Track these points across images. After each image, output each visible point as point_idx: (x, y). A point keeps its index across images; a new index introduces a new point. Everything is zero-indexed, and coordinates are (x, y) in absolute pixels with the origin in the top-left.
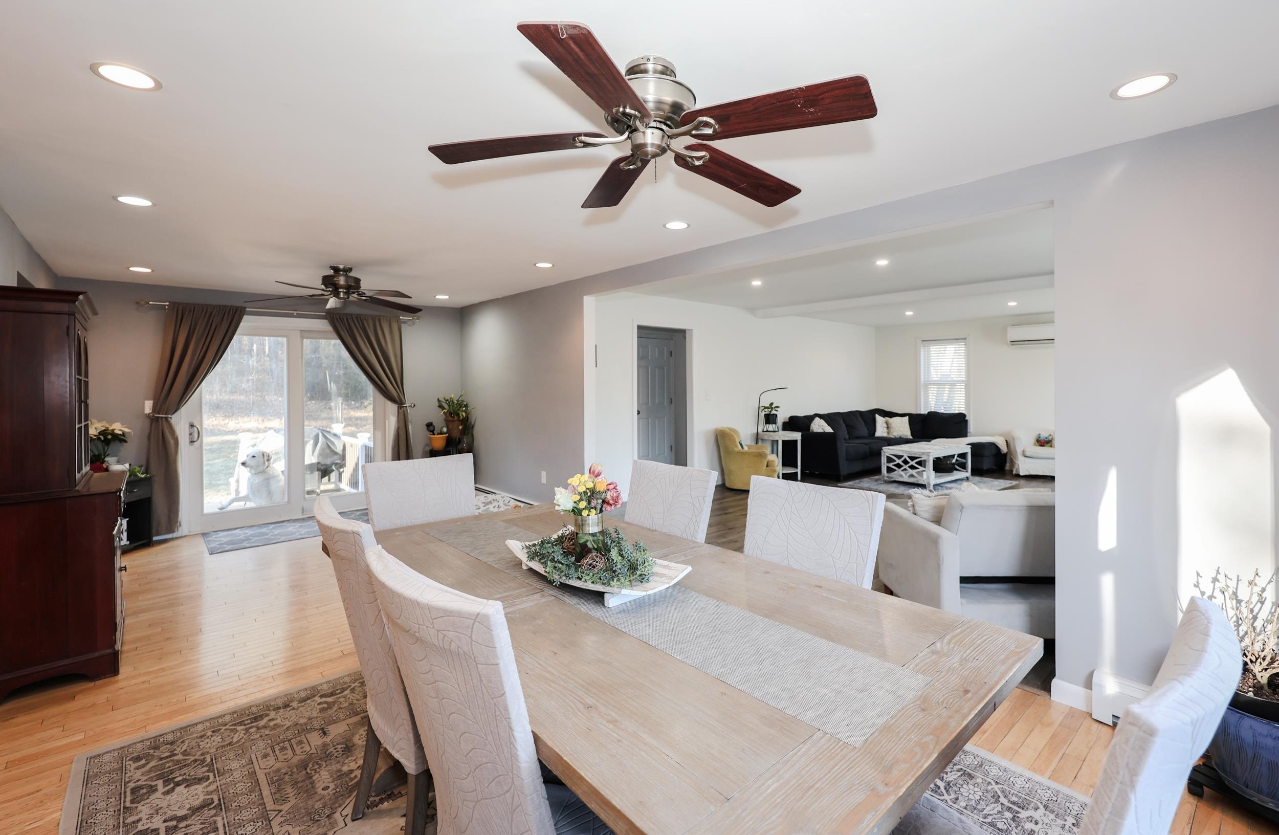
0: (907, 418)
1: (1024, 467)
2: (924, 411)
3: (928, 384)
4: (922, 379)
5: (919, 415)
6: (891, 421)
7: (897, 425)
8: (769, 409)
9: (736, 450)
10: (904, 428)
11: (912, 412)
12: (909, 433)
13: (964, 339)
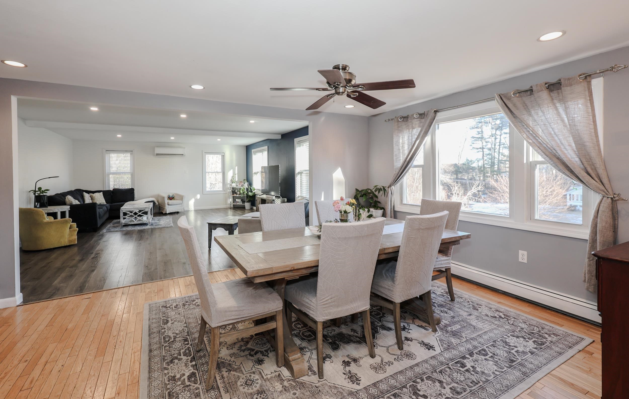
0: (102, 193)
1: (168, 209)
2: (111, 189)
3: (109, 175)
4: (106, 172)
5: (109, 191)
6: (92, 196)
7: (96, 197)
8: (39, 192)
9: (45, 221)
10: (101, 199)
11: (105, 190)
12: (105, 201)
13: (131, 152)
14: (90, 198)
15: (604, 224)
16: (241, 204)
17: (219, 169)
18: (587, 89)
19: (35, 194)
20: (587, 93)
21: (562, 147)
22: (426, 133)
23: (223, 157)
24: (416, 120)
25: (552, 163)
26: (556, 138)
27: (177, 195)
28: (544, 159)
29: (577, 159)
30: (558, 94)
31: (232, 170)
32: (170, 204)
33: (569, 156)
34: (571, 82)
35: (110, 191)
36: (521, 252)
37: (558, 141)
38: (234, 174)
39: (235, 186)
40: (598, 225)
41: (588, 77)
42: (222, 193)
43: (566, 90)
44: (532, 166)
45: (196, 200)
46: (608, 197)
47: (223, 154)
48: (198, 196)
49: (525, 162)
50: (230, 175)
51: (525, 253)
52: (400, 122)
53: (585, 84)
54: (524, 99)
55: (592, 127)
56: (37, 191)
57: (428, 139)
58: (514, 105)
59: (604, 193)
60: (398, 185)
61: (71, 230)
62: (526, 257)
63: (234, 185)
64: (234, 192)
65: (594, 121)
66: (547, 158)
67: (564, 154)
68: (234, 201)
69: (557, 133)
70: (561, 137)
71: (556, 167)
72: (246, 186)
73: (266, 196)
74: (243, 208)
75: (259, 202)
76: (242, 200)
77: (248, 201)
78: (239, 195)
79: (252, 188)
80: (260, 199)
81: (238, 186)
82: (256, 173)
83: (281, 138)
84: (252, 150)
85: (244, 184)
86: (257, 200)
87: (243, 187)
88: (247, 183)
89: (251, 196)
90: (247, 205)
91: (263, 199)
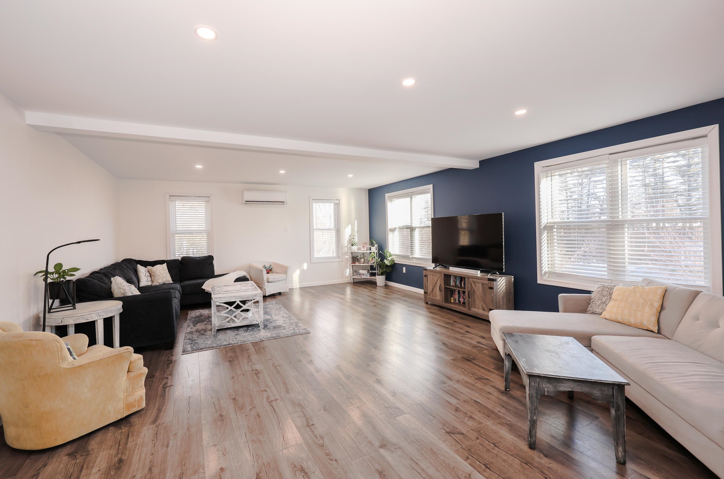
0: (165, 265)
1: (268, 289)
3: (173, 234)
4: (171, 230)
5: (175, 261)
6: (152, 270)
7: (158, 273)
8: (57, 276)
9: (65, 365)
10: (165, 275)
11: (169, 259)
12: (170, 278)
13: (207, 198)
14: (148, 274)
16: (368, 277)
17: (331, 224)
19: (45, 280)
23: (337, 205)
27: (277, 265)
31: (350, 226)
32: (270, 280)
35: (177, 260)
38: (353, 230)
39: (356, 251)
42: (338, 260)
45: (303, 272)
47: (338, 202)
48: (305, 266)
50: (347, 232)
56: (52, 273)
61: (132, 374)
63: (355, 249)
64: (355, 259)
68: (355, 272)
72: (374, 249)
73: (454, 270)
74: (373, 284)
75: (436, 279)
76: (370, 271)
77: (381, 273)
78: (364, 263)
79: (388, 254)
80: (438, 275)
81: (362, 249)
82: (393, 230)
83: (477, 166)
84: (387, 195)
85: (372, 247)
86: (428, 275)
87: (369, 251)
88: (376, 245)
89: (387, 266)
90: (380, 280)
91: (450, 275)
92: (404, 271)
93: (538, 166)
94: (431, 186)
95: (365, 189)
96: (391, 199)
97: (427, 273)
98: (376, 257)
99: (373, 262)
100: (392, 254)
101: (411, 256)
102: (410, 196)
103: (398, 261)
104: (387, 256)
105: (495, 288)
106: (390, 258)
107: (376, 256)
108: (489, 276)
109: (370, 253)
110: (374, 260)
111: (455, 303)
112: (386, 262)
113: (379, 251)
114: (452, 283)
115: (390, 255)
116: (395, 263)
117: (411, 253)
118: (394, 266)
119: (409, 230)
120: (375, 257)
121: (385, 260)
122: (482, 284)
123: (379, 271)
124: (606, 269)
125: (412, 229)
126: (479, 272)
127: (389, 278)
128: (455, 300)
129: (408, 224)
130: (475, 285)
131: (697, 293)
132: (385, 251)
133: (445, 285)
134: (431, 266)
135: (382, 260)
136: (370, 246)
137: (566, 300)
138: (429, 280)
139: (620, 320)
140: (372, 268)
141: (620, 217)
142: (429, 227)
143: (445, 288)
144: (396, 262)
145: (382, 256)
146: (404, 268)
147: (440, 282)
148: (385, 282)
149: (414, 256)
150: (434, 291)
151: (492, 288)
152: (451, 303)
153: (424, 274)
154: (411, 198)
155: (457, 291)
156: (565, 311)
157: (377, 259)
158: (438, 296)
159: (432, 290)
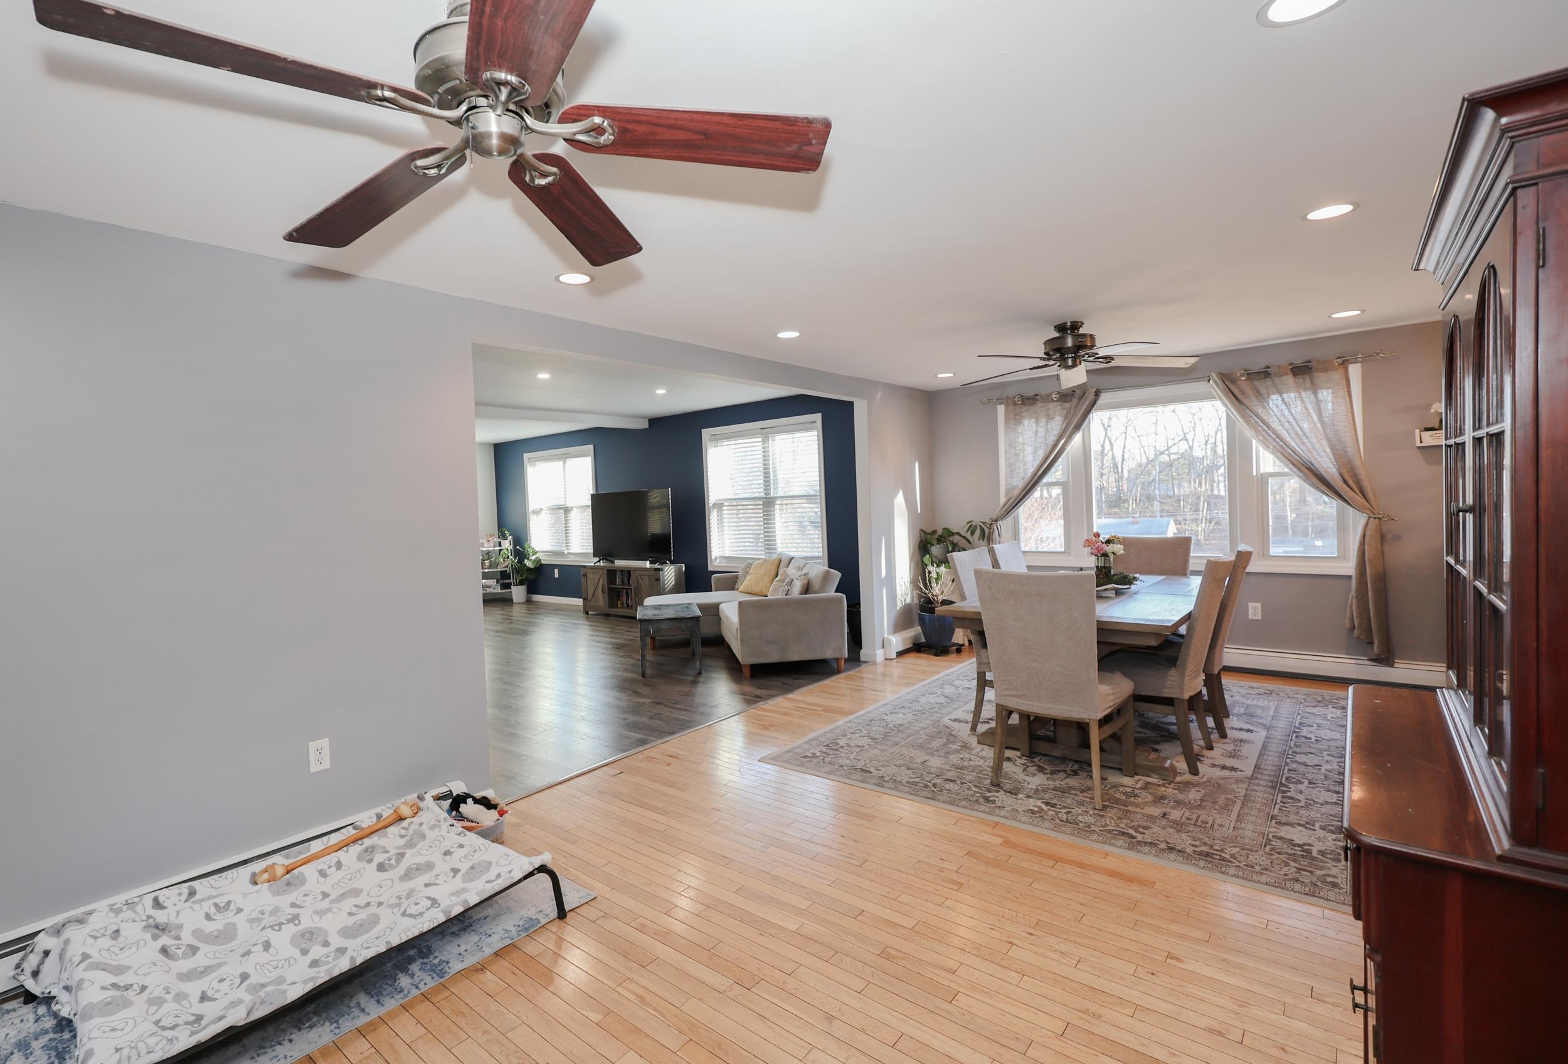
15: (1374, 552)
16: (498, 590)
18: (1344, 377)
20: (1344, 382)
21: (1314, 453)
22: (1078, 427)
24: (1055, 403)
25: (1301, 474)
26: (1306, 441)
28: (1290, 469)
29: (1334, 470)
30: (1304, 381)
33: (1324, 465)
34: (1326, 366)
36: (1251, 605)
37: (1309, 444)
40: (1366, 554)
41: (1345, 363)
43: (1320, 377)
44: (1263, 479)
46: (1375, 518)
49: (1254, 474)
51: (1259, 605)
52: (1017, 407)
53: (1341, 370)
54: (1256, 383)
55: (1352, 427)
57: (1078, 438)
58: (1242, 391)
59: (1370, 513)
60: (1010, 519)
62: (1259, 612)
65: (1354, 420)
66: (1295, 469)
67: (1318, 462)
69: (1308, 435)
70: (1314, 440)
71: (1307, 480)
72: (507, 544)
73: (620, 563)
74: (507, 601)
75: (597, 578)
76: (501, 582)
77: (520, 582)
78: (489, 568)
79: (530, 551)
80: (600, 572)
81: (485, 545)
82: (538, 512)
83: (647, 426)
84: (526, 456)
85: (502, 541)
86: (588, 574)
87: (498, 548)
88: (510, 538)
89: (529, 569)
90: (518, 593)
91: (616, 570)
92: (556, 576)
93: (706, 433)
94: (591, 447)
95: (489, 444)
96: (533, 461)
97: (586, 570)
98: (511, 557)
99: (506, 564)
100: (537, 550)
101: (566, 552)
102: (564, 458)
103: (545, 560)
104: (529, 554)
105: (661, 579)
106: (533, 558)
107: (510, 555)
108: (656, 566)
109: (500, 550)
110: (509, 562)
111: (622, 607)
112: (527, 563)
113: (515, 546)
114: (618, 581)
115: (535, 553)
116: (542, 565)
117: (567, 546)
118: (541, 569)
119: (562, 511)
120: (508, 557)
121: (526, 560)
122: (649, 576)
123: (516, 579)
124: (763, 553)
125: (567, 510)
126: (648, 562)
127: (532, 589)
128: (622, 604)
129: (561, 502)
130: (642, 579)
131: (792, 558)
132: (526, 545)
133: (608, 584)
134: (592, 562)
135: (521, 561)
136: (499, 540)
137: (718, 579)
138: (589, 581)
139: (750, 591)
140: (504, 575)
141: (772, 494)
142: (588, 506)
143: (609, 588)
144: (543, 562)
145: (520, 552)
146: (556, 571)
147: (603, 581)
148: (527, 597)
149: (570, 551)
150: (596, 594)
151: (658, 580)
152: (617, 607)
153: (582, 573)
154: (565, 463)
155: (625, 591)
156: (716, 590)
157: (513, 560)
158: (601, 600)
159: (594, 594)
